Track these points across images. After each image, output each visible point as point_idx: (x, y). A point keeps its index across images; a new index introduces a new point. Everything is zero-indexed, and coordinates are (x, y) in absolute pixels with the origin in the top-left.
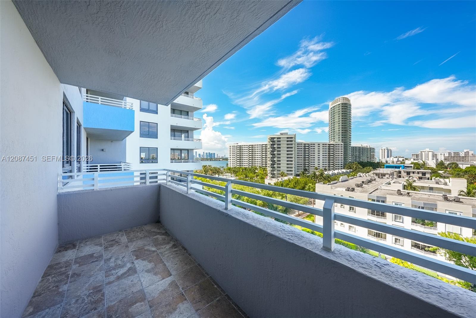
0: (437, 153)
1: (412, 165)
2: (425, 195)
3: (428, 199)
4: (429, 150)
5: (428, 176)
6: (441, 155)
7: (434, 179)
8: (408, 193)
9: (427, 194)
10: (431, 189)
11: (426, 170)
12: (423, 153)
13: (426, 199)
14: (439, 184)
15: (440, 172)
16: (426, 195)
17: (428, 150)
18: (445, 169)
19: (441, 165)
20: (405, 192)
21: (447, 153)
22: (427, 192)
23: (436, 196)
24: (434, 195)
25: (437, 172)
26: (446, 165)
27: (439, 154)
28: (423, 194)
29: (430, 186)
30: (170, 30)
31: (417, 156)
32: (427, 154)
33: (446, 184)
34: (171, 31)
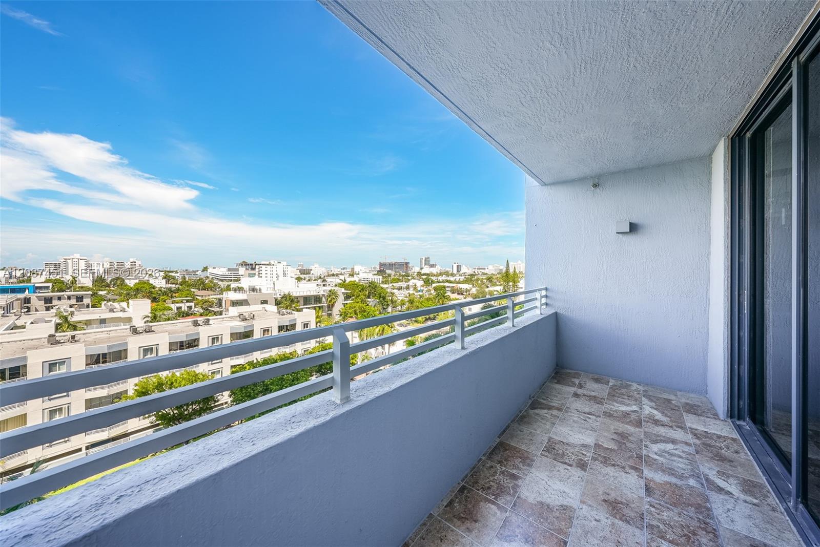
0: (93, 263)
1: (50, 285)
2: (101, 333)
3: (109, 338)
4: (80, 256)
5: (87, 301)
6: (98, 266)
7: (105, 305)
8: (73, 337)
9: (105, 331)
10: (103, 321)
11: (78, 291)
12: (70, 262)
13: (105, 339)
14: (114, 312)
15: (101, 293)
16: (103, 333)
17: (78, 256)
18: (107, 288)
19: (99, 282)
20: (67, 336)
21: (107, 262)
22: (97, 328)
23: (119, 331)
24: (116, 330)
25: (97, 293)
26: (108, 281)
27: (96, 263)
28: (99, 332)
29: (102, 318)
30: (537, 49)
31: (57, 266)
32: (75, 263)
33: (123, 310)
34: (535, 50)
